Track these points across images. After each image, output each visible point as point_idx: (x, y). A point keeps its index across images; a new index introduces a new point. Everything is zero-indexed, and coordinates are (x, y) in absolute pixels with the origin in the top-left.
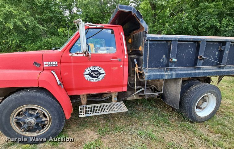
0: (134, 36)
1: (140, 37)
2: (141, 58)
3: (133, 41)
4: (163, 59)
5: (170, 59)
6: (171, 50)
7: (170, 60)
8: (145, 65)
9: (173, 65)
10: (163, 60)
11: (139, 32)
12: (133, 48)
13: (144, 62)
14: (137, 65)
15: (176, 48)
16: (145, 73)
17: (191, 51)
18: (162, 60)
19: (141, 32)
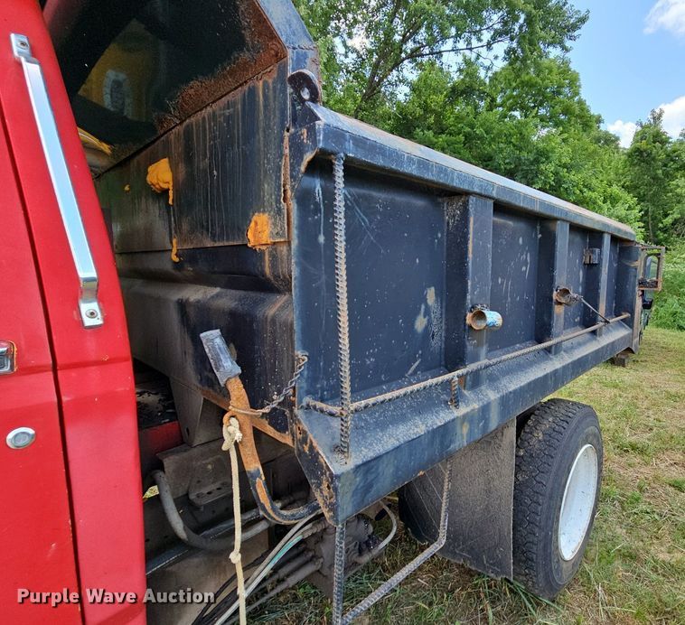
0: (188, 133)
1: (249, 135)
2: (271, 311)
3: (190, 176)
4: (427, 313)
5: (469, 316)
6: (470, 255)
7: (469, 321)
8: (313, 380)
9: (484, 350)
10: (430, 323)
11: (237, 95)
12: (192, 231)
13: (305, 347)
14: (237, 391)
15: (490, 246)
16: (324, 457)
17: (525, 263)
18: (420, 323)
19: (253, 91)
